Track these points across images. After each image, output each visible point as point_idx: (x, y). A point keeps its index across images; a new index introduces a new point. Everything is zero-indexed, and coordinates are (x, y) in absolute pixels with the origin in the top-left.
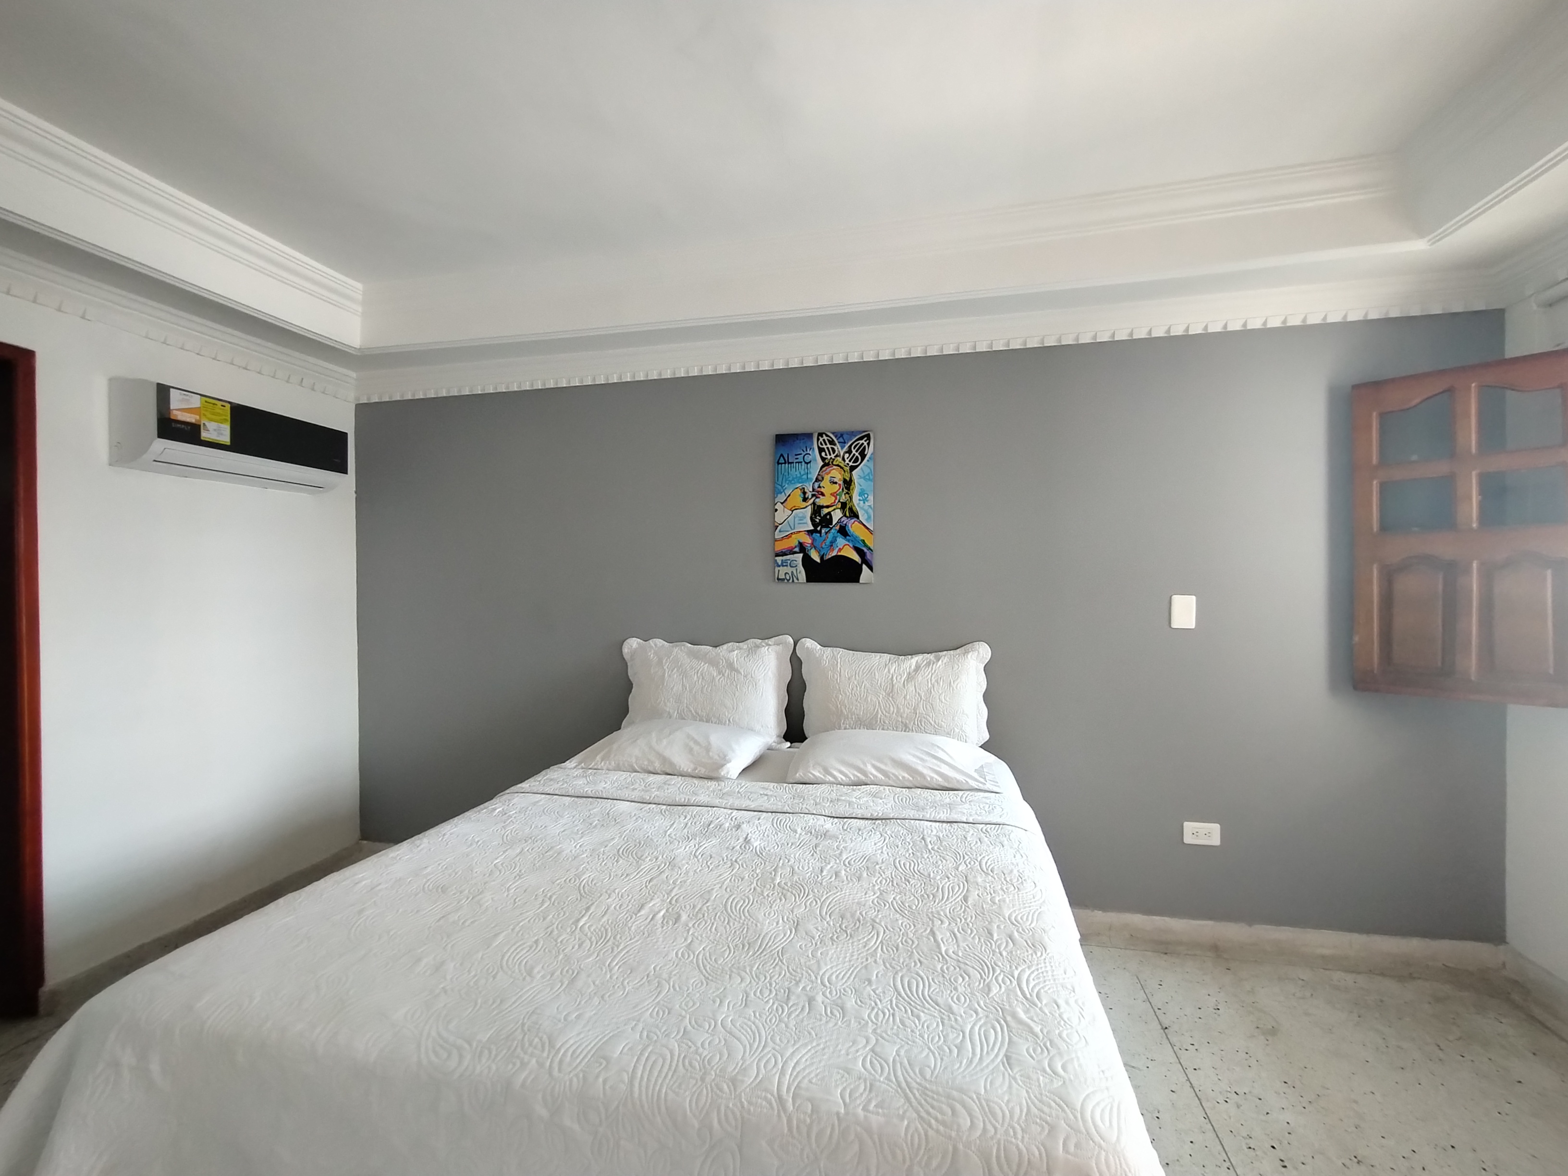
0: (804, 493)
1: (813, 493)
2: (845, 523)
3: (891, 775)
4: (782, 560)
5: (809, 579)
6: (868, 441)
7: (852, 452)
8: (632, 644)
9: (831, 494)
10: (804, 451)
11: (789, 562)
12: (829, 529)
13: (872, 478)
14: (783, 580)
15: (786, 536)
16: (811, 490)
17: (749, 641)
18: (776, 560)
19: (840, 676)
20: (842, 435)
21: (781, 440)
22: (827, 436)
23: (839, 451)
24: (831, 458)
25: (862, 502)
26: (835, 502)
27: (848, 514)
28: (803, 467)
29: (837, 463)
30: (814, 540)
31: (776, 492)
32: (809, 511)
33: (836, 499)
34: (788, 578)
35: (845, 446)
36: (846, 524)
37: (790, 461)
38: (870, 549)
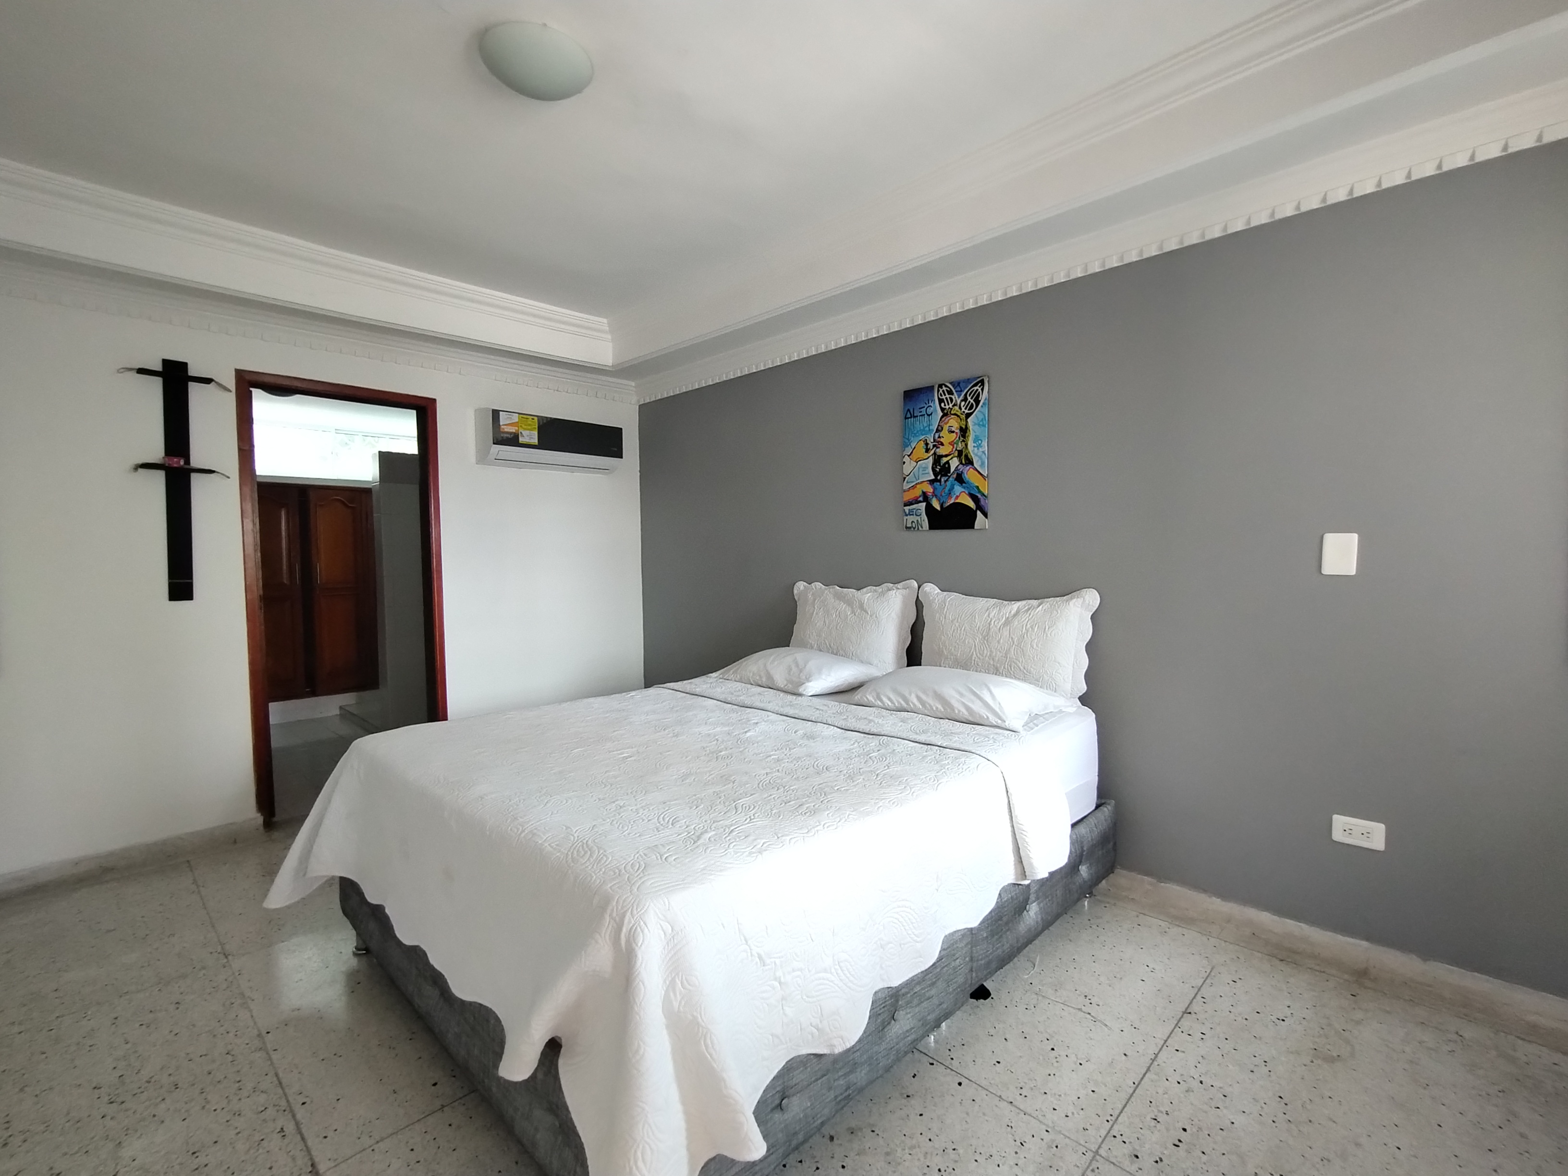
0: (927, 444)
1: (935, 443)
2: (961, 470)
3: (928, 706)
4: (909, 510)
5: (932, 527)
6: (982, 387)
7: (967, 399)
8: (801, 586)
9: (949, 443)
10: (926, 404)
11: (915, 511)
12: (947, 477)
13: (988, 422)
14: (910, 528)
15: (912, 486)
16: (932, 441)
17: (883, 585)
18: (904, 510)
19: (945, 618)
20: (959, 384)
21: (910, 395)
22: (946, 386)
23: (956, 401)
24: (949, 408)
25: (976, 449)
26: (952, 451)
27: (963, 462)
28: (926, 419)
29: (955, 412)
30: (935, 489)
31: (905, 445)
32: (931, 460)
33: (953, 447)
34: (914, 526)
35: (961, 395)
36: (962, 472)
37: (915, 415)
38: (983, 495)
